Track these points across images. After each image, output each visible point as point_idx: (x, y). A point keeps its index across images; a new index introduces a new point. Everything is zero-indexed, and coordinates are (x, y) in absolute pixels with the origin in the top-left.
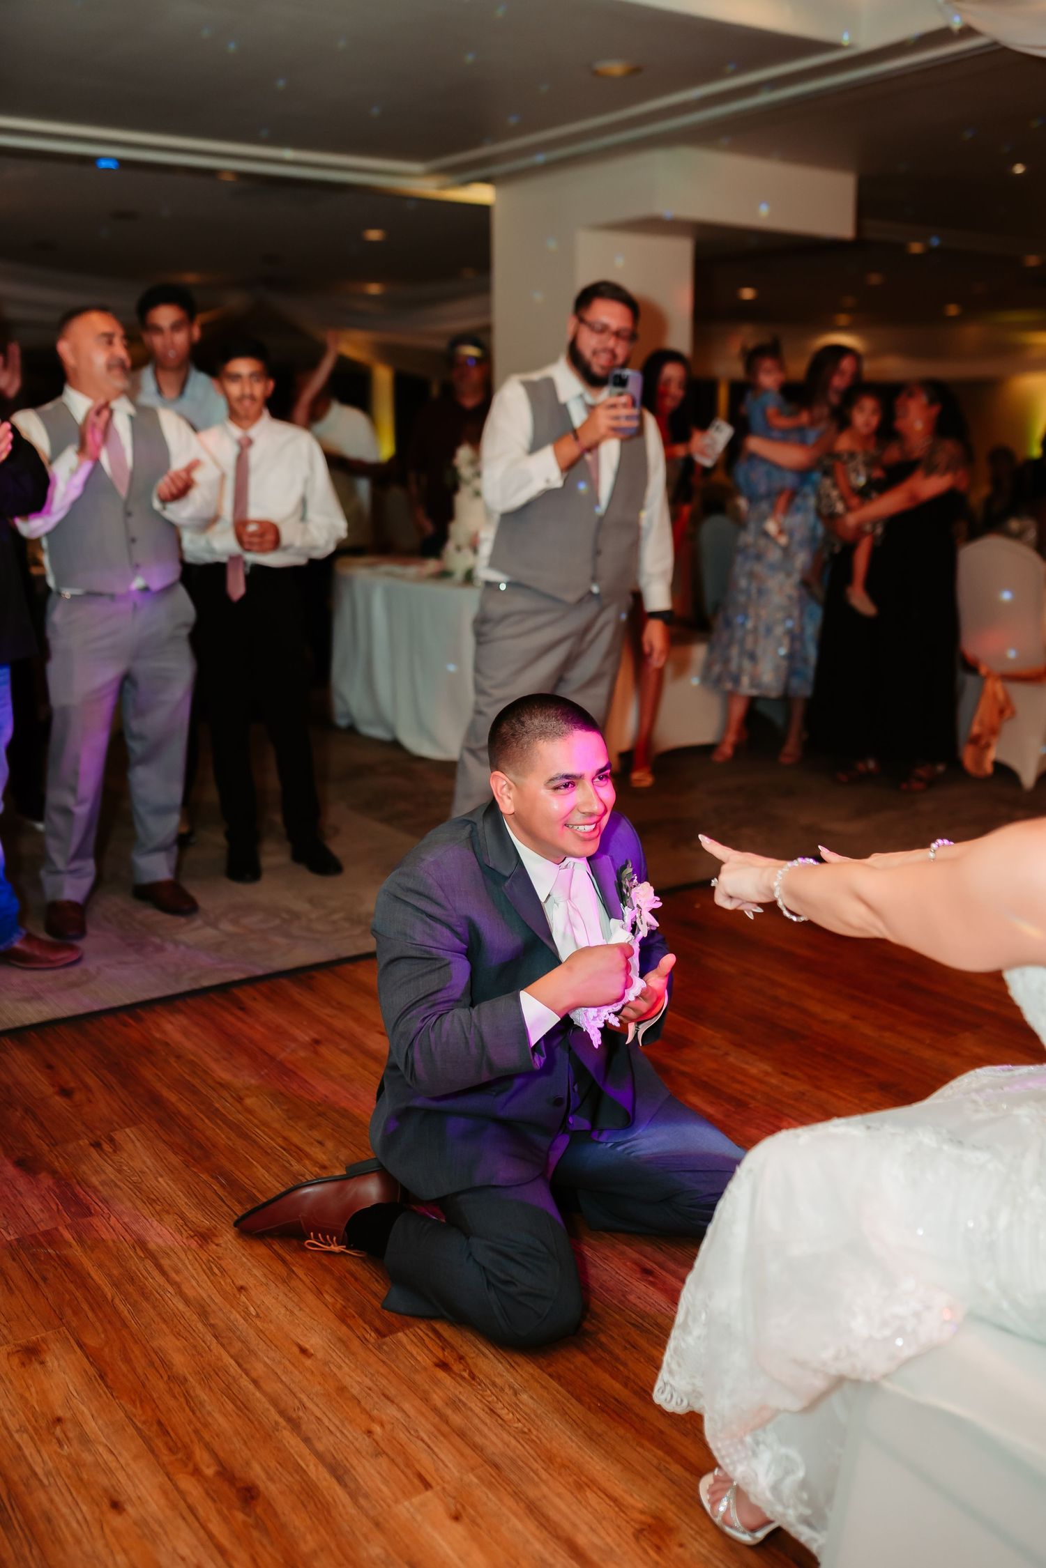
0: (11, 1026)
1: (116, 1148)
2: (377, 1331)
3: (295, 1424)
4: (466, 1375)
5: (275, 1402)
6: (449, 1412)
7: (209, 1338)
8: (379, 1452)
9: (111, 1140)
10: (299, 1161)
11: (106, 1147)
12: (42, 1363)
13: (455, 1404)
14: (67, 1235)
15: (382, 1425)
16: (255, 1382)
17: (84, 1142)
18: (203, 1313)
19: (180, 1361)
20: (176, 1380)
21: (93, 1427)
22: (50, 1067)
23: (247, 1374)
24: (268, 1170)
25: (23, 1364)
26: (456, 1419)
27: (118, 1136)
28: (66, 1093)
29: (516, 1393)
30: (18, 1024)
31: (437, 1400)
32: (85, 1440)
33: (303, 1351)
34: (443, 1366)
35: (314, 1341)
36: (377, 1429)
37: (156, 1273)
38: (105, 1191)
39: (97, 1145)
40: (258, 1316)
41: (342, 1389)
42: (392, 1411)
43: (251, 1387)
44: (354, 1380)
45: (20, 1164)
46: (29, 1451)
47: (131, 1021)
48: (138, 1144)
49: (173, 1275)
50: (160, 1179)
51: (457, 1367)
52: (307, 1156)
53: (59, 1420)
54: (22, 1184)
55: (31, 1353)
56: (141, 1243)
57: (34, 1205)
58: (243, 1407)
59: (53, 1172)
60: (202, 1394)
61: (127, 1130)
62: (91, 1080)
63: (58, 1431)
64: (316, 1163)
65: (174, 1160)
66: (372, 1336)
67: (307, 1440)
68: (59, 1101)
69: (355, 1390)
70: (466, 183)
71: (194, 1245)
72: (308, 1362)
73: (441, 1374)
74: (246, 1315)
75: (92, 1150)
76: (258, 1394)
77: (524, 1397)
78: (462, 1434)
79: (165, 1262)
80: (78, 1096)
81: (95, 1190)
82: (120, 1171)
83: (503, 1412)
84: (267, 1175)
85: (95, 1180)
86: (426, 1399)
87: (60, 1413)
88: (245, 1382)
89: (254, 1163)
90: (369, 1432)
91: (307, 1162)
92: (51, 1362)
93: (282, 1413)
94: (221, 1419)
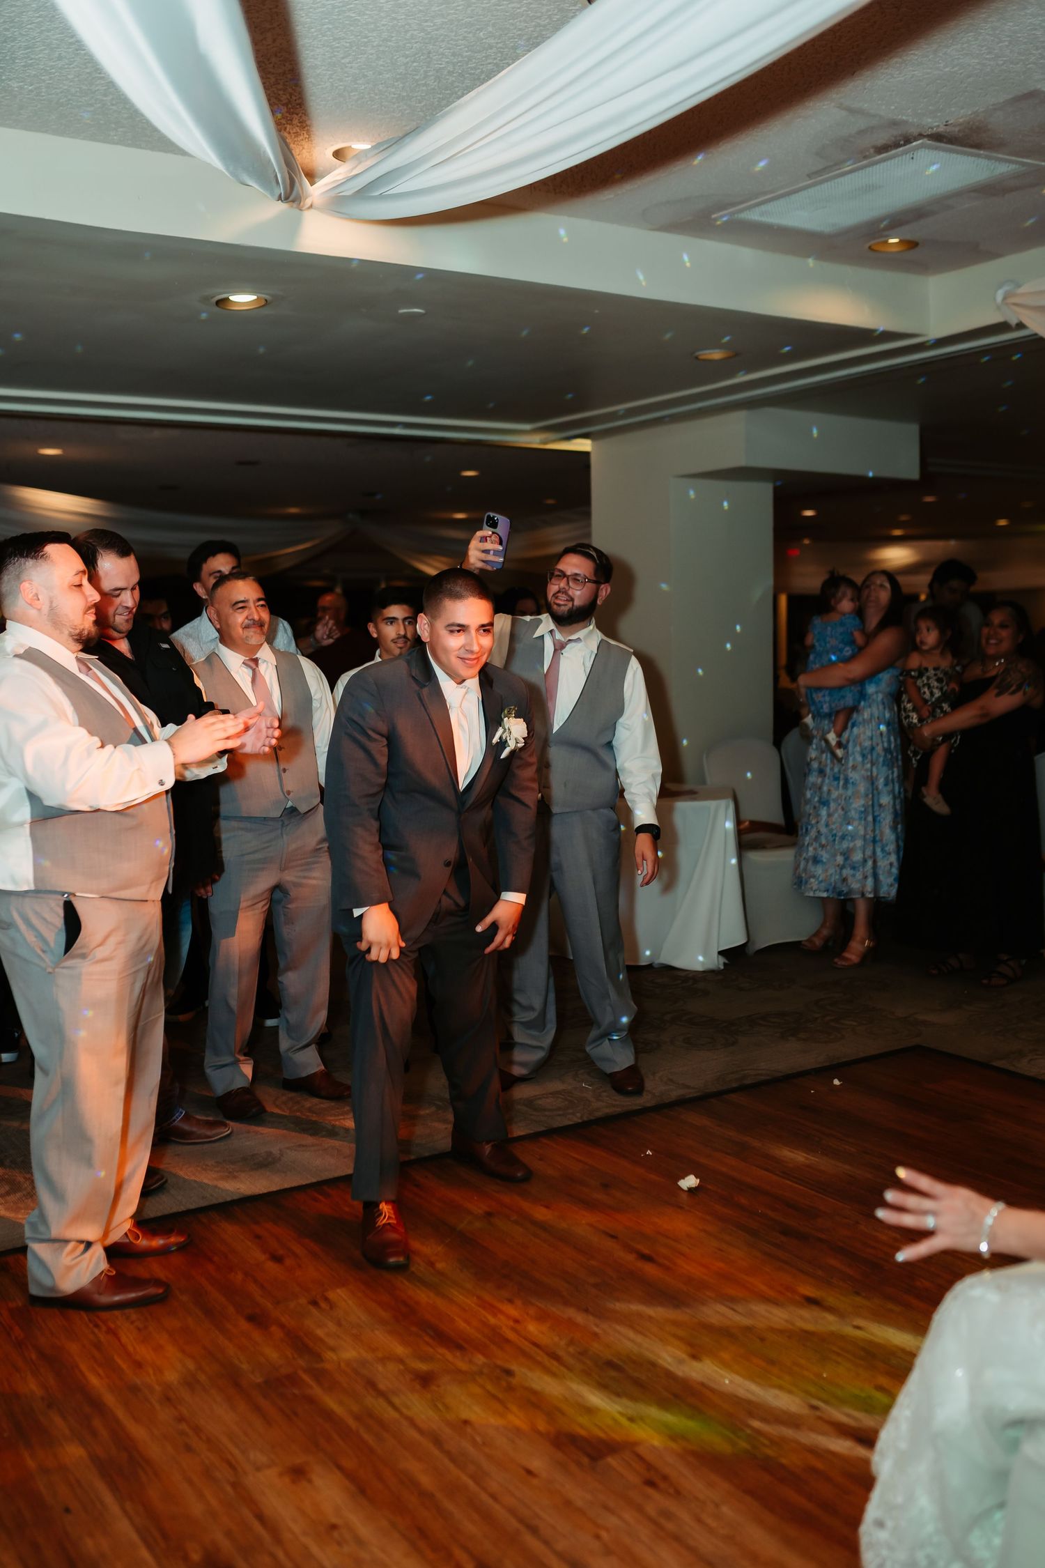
0: (214, 1202)
1: (332, 1306)
2: (589, 1456)
3: (534, 1530)
4: (671, 1491)
5: (513, 1512)
6: (662, 1521)
7: (447, 1461)
8: (608, 1552)
9: (326, 1299)
10: (495, 1315)
11: (323, 1305)
12: (310, 1481)
13: (667, 1515)
14: (305, 1377)
15: (607, 1530)
16: (494, 1497)
17: (303, 1301)
18: (437, 1441)
19: (426, 1481)
20: (425, 1495)
21: (364, 1531)
22: (258, 1237)
23: (484, 1489)
24: (468, 1323)
25: (294, 1482)
26: (670, 1526)
27: (331, 1295)
28: (278, 1259)
29: (717, 1506)
30: (221, 1200)
31: (651, 1509)
32: (360, 1542)
33: (529, 1472)
34: (650, 1483)
35: (537, 1464)
36: (604, 1534)
37: (390, 1410)
38: (331, 1342)
39: (315, 1303)
40: (484, 1444)
41: (568, 1503)
42: (613, 1521)
43: (490, 1501)
44: (578, 1495)
45: (251, 1319)
46: (315, 1550)
47: (320, 1197)
48: (350, 1302)
49: (405, 1411)
50: (377, 1332)
51: (662, 1485)
52: (501, 1312)
53: (334, 1527)
54: (257, 1335)
55: (298, 1473)
56: (371, 1384)
57: (273, 1355)
58: (488, 1518)
59: (282, 1326)
60: (449, 1505)
61: (338, 1291)
62: (297, 1248)
63: (336, 1534)
64: (508, 1317)
65: (384, 1314)
66: (585, 1460)
67: (546, 1543)
68: (271, 1266)
69: (579, 1503)
70: (569, 438)
71: (418, 1387)
72: (535, 1482)
73: (650, 1491)
74: (474, 1443)
75: (311, 1307)
76: (497, 1507)
77: (725, 1509)
78: (677, 1538)
79: (396, 1401)
80: (289, 1262)
81: (321, 1340)
82: (339, 1324)
83: (710, 1521)
84: (468, 1328)
85: (320, 1332)
86: (640, 1509)
87: (334, 1520)
88: (484, 1497)
89: (455, 1318)
90: (597, 1537)
91: (502, 1317)
92: (318, 1482)
93: (521, 1521)
94: (471, 1527)
